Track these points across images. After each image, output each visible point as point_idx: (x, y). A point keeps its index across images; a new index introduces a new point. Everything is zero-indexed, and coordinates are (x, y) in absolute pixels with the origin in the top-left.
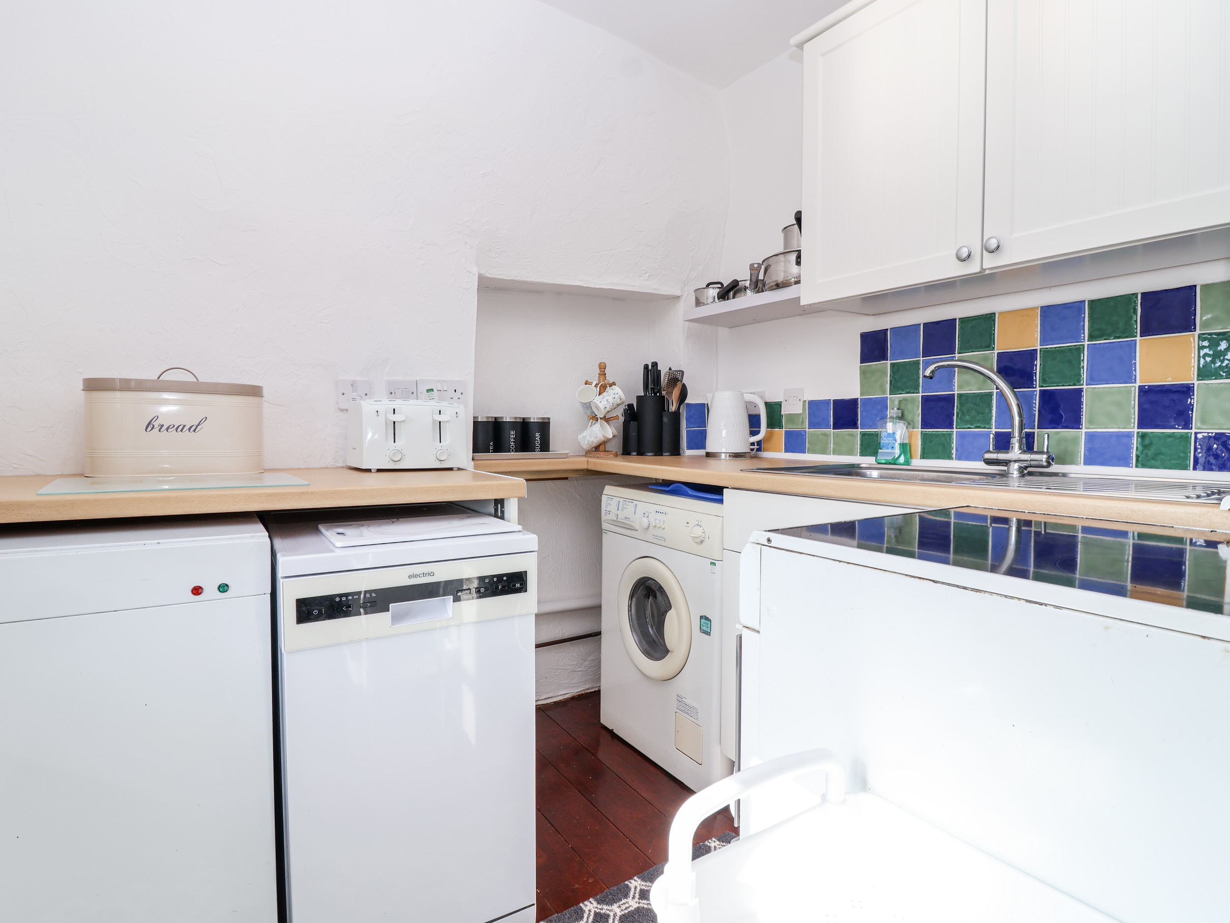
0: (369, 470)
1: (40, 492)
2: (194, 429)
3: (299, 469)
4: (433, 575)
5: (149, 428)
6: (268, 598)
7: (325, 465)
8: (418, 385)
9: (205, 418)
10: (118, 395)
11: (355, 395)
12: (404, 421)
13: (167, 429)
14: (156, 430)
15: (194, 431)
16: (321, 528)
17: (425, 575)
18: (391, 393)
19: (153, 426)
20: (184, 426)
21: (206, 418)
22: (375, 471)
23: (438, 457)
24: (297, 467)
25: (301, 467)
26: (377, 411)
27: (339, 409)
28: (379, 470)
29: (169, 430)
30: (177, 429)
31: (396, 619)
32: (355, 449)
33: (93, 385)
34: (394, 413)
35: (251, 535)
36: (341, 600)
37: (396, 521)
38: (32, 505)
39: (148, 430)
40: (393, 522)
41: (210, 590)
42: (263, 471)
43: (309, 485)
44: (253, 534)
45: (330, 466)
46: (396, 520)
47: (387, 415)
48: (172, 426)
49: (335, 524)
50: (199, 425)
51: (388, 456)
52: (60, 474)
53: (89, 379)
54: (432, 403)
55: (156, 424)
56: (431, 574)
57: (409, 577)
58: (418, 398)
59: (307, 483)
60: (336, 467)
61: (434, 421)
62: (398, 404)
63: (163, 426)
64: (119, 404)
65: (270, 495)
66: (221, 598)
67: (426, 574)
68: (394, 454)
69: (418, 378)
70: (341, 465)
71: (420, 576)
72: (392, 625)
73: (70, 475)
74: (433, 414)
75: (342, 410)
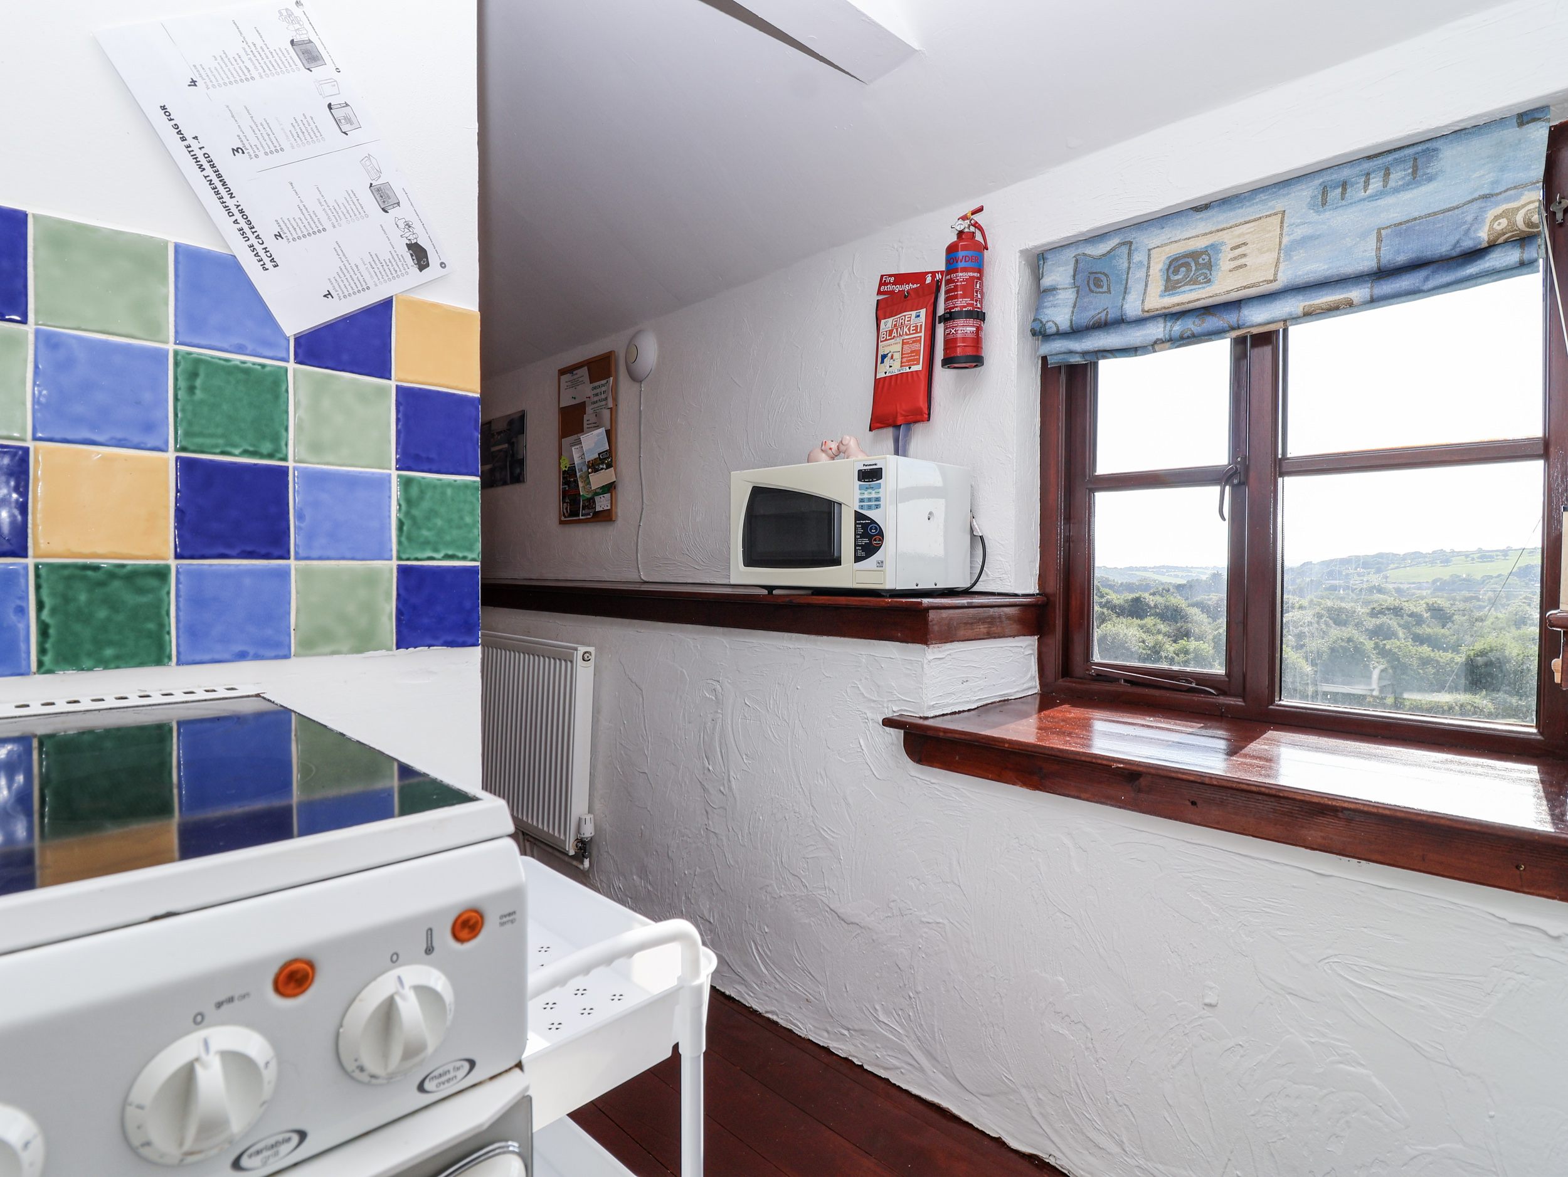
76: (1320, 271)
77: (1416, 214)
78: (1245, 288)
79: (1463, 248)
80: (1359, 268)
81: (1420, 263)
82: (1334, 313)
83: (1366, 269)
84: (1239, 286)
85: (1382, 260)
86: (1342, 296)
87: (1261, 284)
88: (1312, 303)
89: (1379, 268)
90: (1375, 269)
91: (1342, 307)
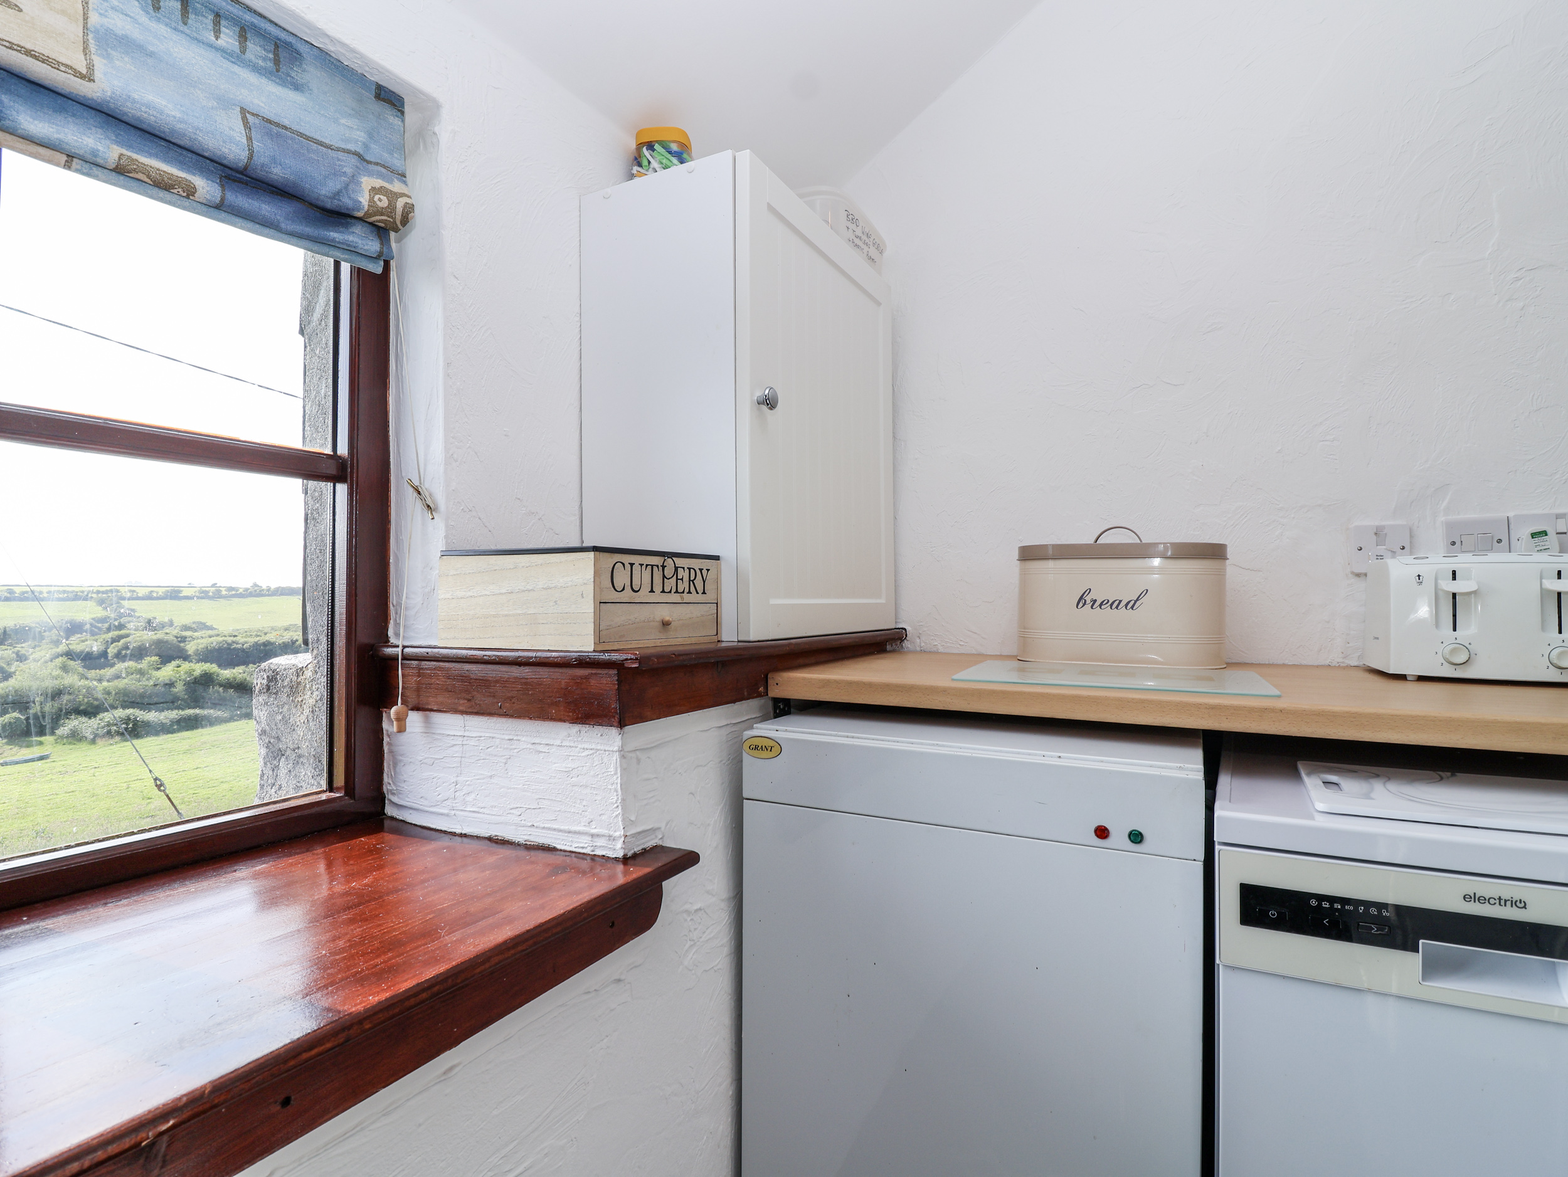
0: (1402, 677)
1: (955, 677)
2: (1131, 605)
3: (1284, 665)
4: (1525, 907)
5: (1081, 604)
6: (1199, 867)
7: (1327, 662)
8: (1511, 527)
9: (1145, 591)
10: (1051, 564)
11: (1381, 549)
12: (1475, 592)
13: (1100, 605)
14: (1088, 606)
15: (1132, 608)
16: (1302, 767)
17: (1503, 902)
18: (1453, 543)
19: (1085, 601)
20: (1120, 601)
21: (1147, 590)
22: (1416, 678)
23: (1555, 661)
24: (1280, 662)
25: (1287, 662)
26: (1419, 576)
27: (1353, 573)
28: (1422, 679)
29: (1103, 607)
30: (1111, 605)
31: (1431, 969)
32: (1378, 638)
33: (1029, 554)
34: (1454, 578)
35: (1179, 765)
36: (1320, 905)
37: (1448, 778)
38: (944, 691)
39: (1079, 606)
40: (1442, 778)
41: (1118, 837)
42: (1225, 666)
43: (1279, 697)
44: (1182, 765)
45: (1334, 664)
46: (1449, 774)
47: (1439, 581)
48: (1106, 601)
49: (1328, 764)
50: (1137, 600)
51: (1440, 654)
52: (999, 654)
53: (1024, 547)
54: (1544, 557)
55: (1088, 599)
56: (1518, 904)
57: (1464, 898)
58: (1512, 550)
59: (1277, 692)
60: (1347, 666)
61: (1544, 593)
62: (1462, 561)
63: (1095, 601)
64: (1052, 575)
65: (1213, 707)
66: (1133, 851)
67: (1506, 901)
68: (1453, 651)
69: (1511, 514)
70: (1356, 664)
71: (1492, 901)
72: (1423, 980)
73: (1007, 656)
74: (1541, 578)
75: (1358, 575)
76: (168, 115)
77: (286, 122)
78: (28, 53)
79: (341, 204)
80: (223, 149)
81: (291, 191)
82: (162, 193)
83: (231, 157)
84: (16, 42)
85: (255, 158)
86: (182, 174)
87: (62, 68)
88: (135, 156)
89: (246, 168)
90: (241, 165)
91: (175, 191)
